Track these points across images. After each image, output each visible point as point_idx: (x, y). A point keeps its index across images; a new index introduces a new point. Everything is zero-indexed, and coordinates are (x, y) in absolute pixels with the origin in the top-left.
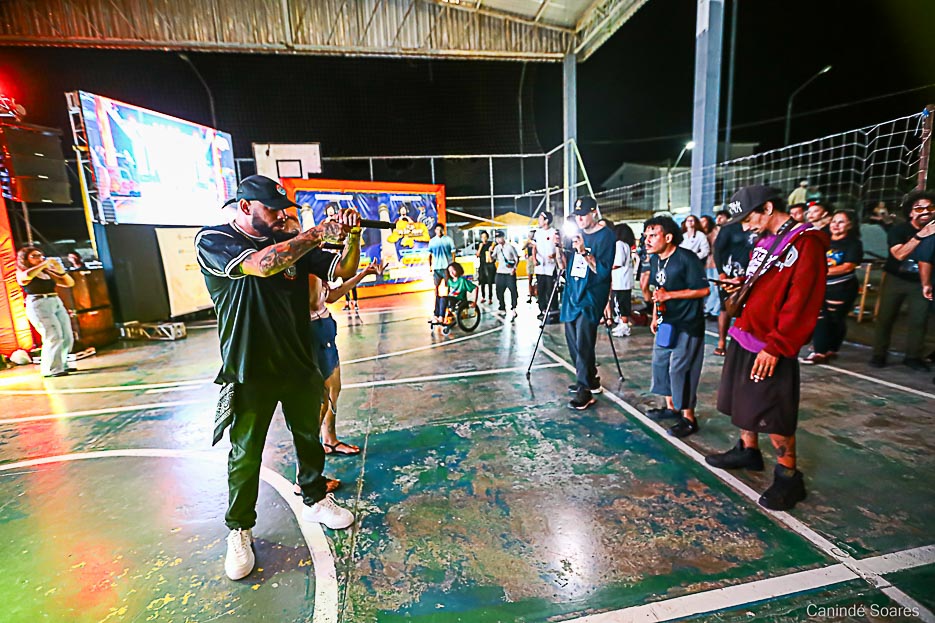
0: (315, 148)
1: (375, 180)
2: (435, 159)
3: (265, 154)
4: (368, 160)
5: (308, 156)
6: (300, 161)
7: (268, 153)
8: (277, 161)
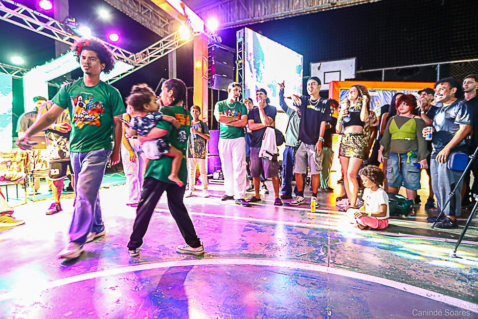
0: (353, 61)
1: (385, 81)
2: (440, 65)
3: (317, 69)
4: (382, 71)
5: (347, 67)
6: (340, 71)
7: (319, 68)
8: (325, 73)
